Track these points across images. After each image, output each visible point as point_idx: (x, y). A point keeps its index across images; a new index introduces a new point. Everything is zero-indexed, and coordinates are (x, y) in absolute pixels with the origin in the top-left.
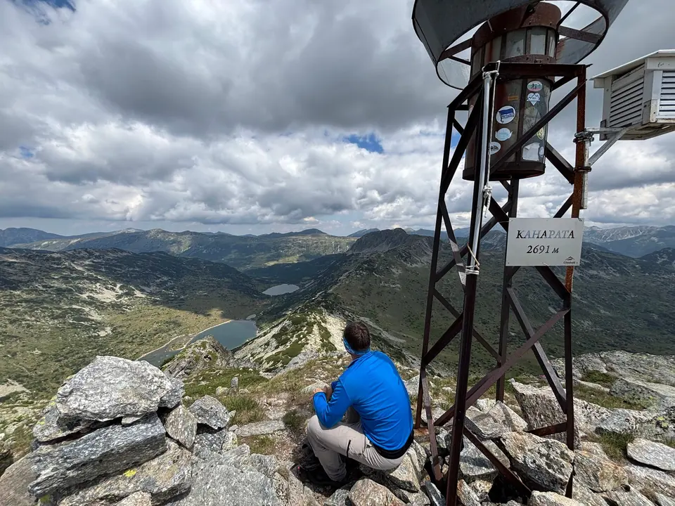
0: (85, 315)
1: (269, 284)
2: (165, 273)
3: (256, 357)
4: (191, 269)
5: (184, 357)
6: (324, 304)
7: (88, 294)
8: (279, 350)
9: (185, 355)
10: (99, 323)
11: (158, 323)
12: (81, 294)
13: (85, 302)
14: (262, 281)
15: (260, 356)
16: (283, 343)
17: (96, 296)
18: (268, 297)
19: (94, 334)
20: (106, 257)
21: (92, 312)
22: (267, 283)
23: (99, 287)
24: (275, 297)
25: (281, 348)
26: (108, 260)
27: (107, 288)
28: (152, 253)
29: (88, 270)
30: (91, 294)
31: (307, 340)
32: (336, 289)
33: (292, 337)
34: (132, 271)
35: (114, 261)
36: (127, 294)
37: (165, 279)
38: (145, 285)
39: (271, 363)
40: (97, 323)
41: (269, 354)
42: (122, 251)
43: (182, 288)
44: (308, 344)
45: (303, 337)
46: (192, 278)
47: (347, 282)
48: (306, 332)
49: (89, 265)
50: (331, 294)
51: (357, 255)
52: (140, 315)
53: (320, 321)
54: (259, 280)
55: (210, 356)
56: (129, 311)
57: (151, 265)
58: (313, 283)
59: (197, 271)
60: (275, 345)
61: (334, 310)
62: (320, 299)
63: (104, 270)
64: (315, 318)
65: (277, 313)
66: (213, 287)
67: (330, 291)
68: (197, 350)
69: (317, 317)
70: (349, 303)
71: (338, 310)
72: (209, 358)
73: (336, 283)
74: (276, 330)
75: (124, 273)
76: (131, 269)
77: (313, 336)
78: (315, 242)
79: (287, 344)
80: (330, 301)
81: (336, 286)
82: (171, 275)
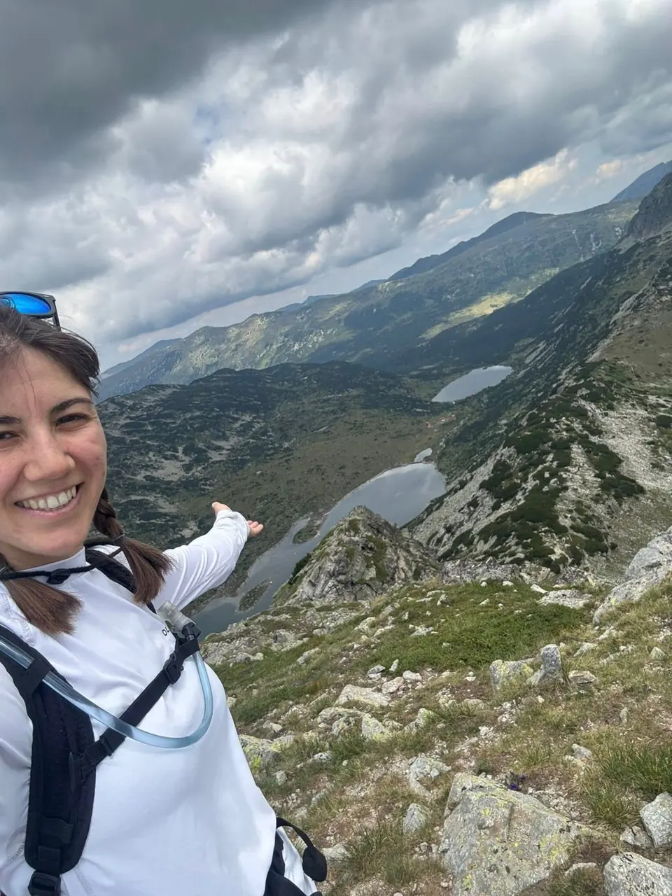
0: (152, 508)
1: (440, 379)
2: (244, 409)
3: (458, 534)
4: (284, 388)
5: (328, 554)
6: (585, 392)
7: (143, 473)
8: (501, 512)
9: (328, 550)
10: (177, 517)
11: (261, 499)
12: (135, 475)
13: (144, 487)
14: (425, 376)
15: (465, 529)
16: (509, 495)
17: (155, 474)
18: (447, 407)
19: (175, 536)
20: (145, 405)
21: (161, 502)
22: (437, 377)
23: (153, 458)
24: (462, 403)
25: (506, 508)
26: (149, 408)
27: (166, 459)
28: (212, 376)
29: (129, 433)
30: (148, 473)
31: (562, 480)
32: (609, 349)
33: (525, 480)
34: (191, 418)
35: (159, 409)
36: (197, 461)
37: (247, 418)
38: (218, 438)
39: (493, 540)
40: (174, 517)
41: (484, 523)
42: (163, 387)
43: (281, 429)
44: (566, 488)
45: (552, 476)
46: (291, 405)
47: (636, 323)
48: (555, 463)
49: (126, 425)
50: (601, 362)
51: (651, 242)
52: (230, 491)
53: (585, 432)
54: (417, 376)
55: (371, 544)
56: (211, 488)
57: (216, 400)
58: (545, 349)
59: (294, 389)
60: (491, 503)
61: (614, 399)
62: (571, 383)
63: (150, 428)
64: (569, 429)
65: (475, 438)
66: (334, 412)
67: (594, 357)
68: (346, 539)
69: (575, 425)
70: (653, 374)
71: (627, 397)
72: (371, 549)
73: (605, 333)
74: (484, 472)
75: (180, 426)
76: (188, 415)
77: (574, 470)
78: (525, 246)
79: (518, 497)
80: (601, 380)
81: (607, 341)
82: (254, 409)
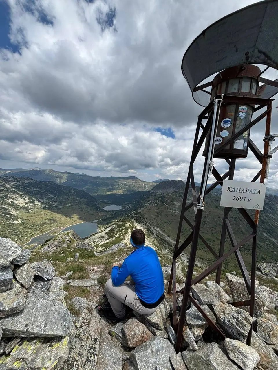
0: (8, 211)
1: (107, 204)
2: (52, 193)
3: (96, 244)
4: (66, 192)
5: (57, 240)
6: (135, 218)
7: (11, 200)
8: (108, 241)
9: (58, 238)
10: (15, 216)
11: (45, 219)
12: (8, 200)
13: (9, 204)
14: (103, 202)
15: (98, 243)
16: (111, 237)
17: (15, 202)
18: (105, 211)
19: (12, 222)
20: (23, 182)
21: (12, 210)
22: (106, 203)
23: (17, 197)
24: (109, 211)
25: (110, 240)
26: (24, 183)
27: (22, 199)
28: (47, 182)
29: (13, 188)
30: (13, 201)
31: (124, 237)
32: (143, 210)
33: (116, 235)
34: (35, 190)
35: (27, 184)
36: (31, 202)
37: (52, 196)
38: (41, 198)
39: (103, 248)
40: (14, 216)
41: (103, 243)
42: (31, 179)
43: (60, 202)
44: (124, 239)
45: (123, 235)
46: (66, 197)
47: (149, 207)
48: (124, 232)
49: (14, 185)
50: (140, 213)
51: (156, 193)
52: (37, 214)
53: (133, 227)
54: (101, 201)
55: (71, 240)
56: (31, 211)
57: (45, 188)
58: (130, 206)
59: (69, 193)
60: (107, 238)
61: (140, 222)
62: (133, 215)
63: (21, 188)
64: (130, 225)
65: (109, 221)
66: (77, 203)
67: (139, 211)
68: (64, 236)
69: (131, 225)
70: (149, 219)
71: (143, 222)
72: (70, 241)
73: (143, 207)
74: (108, 230)
75: (31, 191)
76: (35, 189)
77: (128, 235)
78: (134, 183)
79: (113, 238)
80: (139, 217)
81: (143, 209)
82: (55, 194)
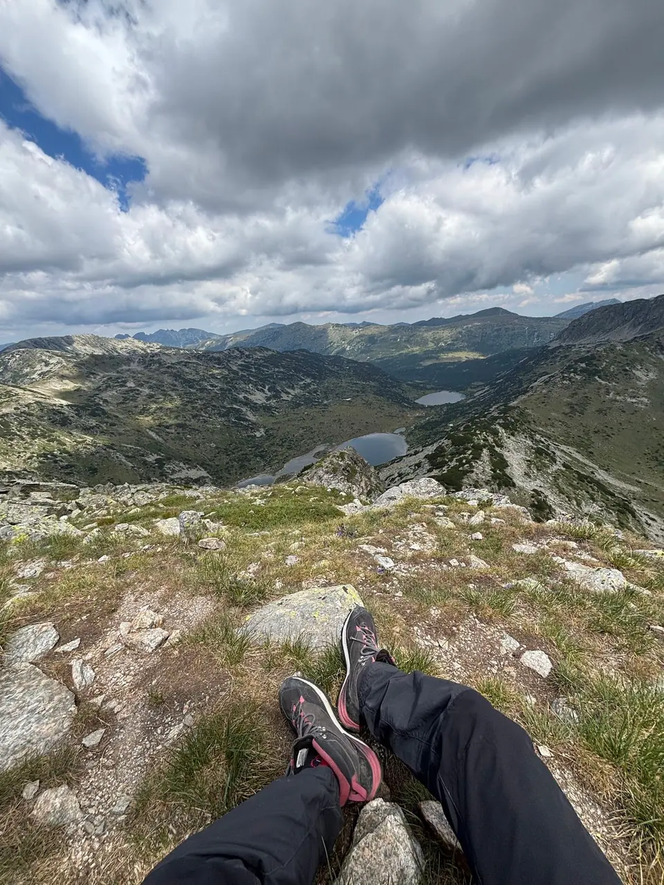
0: (243, 415)
1: (424, 390)
2: (309, 375)
3: (405, 479)
4: (334, 370)
5: (322, 467)
6: (501, 421)
7: (243, 394)
8: (432, 474)
11: (303, 428)
12: (239, 394)
13: (241, 402)
14: (416, 386)
15: (409, 477)
16: (440, 466)
17: (250, 397)
18: (423, 407)
19: (252, 434)
20: (255, 357)
21: (248, 413)
22: (422, 389)
23: (251, 388)
24: (431, 407)
25: (436, 472)
26: (256, 359)
27: (258, 390)
28: (295, 351)
29: (242, 370)
30: (246, 395)
31: (472, 466)
32: (524, 401)
33: (451, 461)
35: (262, 361)
36: (275, 397)
37: (308, 381)
38: (289, 387)
40: (253, 423)
42: (267, 350)
43: (325, 393)
44: (473, 472)
45: (467, 463)
46: (335, 381)
47: (544, 391)
48: (471, 456)
49: (241, 365)
50: (514, 408)
51: (569, 347)
52: (286, 419)
53: (494, 444)
54: (410, 385)
55: (348, 469)
56: (277, 414)
57: (294, 365)
58: (488, 391)
59: (340, 372)
60: (428, 468)
61: (516, 430)
62: (495, 414)
63: (254, 370)
64: (485, 440)
65: (432, 429)
66: (358, 392)
67: (512, 404)
69: (489, 438)
70: (543, 423)
71: (524, 431)
73: (525, 392)
74: (430, 450)
75: (271, 374)
76: (277, 370)
77: (481, 463)
78: (496, 328)
79: (444, 469)
80: (513, 418)
81: (524, 397)
82: (314, 377)
